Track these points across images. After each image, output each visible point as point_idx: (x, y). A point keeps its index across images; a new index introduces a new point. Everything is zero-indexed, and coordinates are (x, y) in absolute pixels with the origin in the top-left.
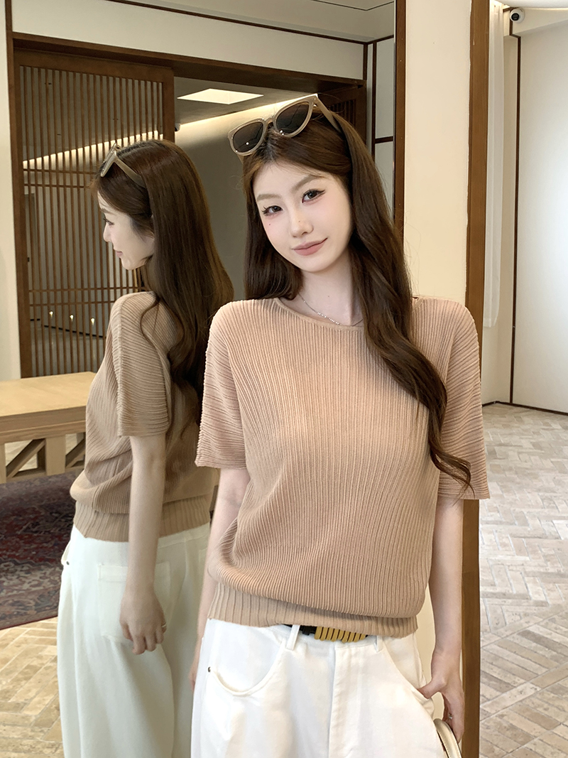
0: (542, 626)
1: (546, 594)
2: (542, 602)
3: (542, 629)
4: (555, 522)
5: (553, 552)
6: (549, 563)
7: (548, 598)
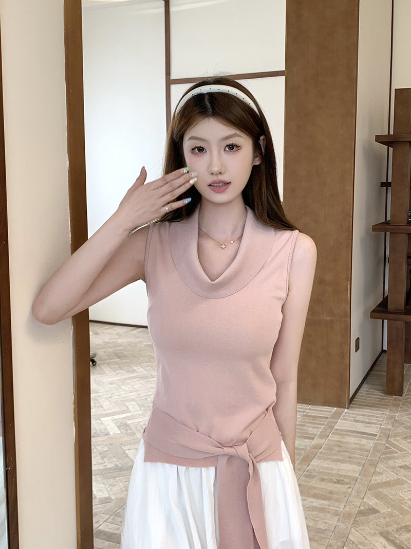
0: (110, 523)
1: (109, 489)
2: (107, 498)
3: (111, 526)
4: (102, 419)
5: (106, 449)
6: (105, 459)
7: (111, 493)
